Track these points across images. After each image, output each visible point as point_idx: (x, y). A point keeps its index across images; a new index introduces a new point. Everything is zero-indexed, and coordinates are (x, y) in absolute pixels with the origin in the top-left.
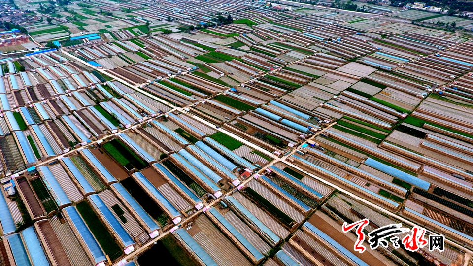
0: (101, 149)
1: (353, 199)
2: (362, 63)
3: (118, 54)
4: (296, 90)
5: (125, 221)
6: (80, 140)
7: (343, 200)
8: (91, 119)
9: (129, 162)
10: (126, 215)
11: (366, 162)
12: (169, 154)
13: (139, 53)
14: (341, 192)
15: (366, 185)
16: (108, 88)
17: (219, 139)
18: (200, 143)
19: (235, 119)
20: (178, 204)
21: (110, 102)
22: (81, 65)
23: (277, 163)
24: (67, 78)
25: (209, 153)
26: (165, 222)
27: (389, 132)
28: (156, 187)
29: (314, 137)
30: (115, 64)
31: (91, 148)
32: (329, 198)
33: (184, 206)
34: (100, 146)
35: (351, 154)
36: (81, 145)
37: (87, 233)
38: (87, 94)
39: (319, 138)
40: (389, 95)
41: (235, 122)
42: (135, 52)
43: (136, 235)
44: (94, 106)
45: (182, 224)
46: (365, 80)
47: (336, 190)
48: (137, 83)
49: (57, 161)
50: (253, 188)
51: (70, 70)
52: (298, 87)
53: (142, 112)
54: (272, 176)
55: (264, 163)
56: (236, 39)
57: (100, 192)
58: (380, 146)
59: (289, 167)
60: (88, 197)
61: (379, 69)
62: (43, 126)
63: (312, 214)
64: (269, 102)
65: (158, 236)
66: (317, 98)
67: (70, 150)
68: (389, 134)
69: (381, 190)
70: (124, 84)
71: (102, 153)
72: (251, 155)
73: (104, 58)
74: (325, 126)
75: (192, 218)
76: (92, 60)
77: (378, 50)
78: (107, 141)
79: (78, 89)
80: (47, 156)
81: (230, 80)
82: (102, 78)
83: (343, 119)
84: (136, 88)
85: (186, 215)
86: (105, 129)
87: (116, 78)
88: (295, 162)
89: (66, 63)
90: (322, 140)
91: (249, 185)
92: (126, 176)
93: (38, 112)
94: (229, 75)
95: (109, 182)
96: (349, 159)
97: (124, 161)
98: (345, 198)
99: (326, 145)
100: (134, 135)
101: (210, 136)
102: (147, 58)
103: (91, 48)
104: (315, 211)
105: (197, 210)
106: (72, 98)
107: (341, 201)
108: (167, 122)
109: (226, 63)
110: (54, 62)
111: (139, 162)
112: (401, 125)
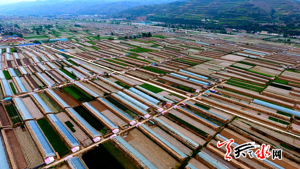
0: (61, 90)
1: (251, 122)
2: (237, 55)
3: (79, 47)
4: (196, 66)
5: (74, 131)
6: (47, 85)
7: (243, 122)
8: (56, 75)
9: (80, 97)
10: (75, 127)
11: (254, 101)
12: (110, 94)
13: (93, 47)
14: (240, 118)
15: (258, 114)
16: (70, 61)
17: (146, 87)
18: (132, 89)
19: (157, 78)
20: (116, 122)
21: (71, 68)
22: (54, 51)
23: (189, 100)
24: (44, 56)
25: (139, 94)
26: (106, 132)
27: (265, 86)
28: (100, 111)
29: (213, 88)
30: (76, 51)
31: (53, 90)
32: (232, 121)
33: (121, 123)
34: (61, 88)
35: (242, 98)
36: (47, 88)
37: (42, 137)
38: (56, 64)
39: (217, 89)
40: (259, 69)
41: (156, 79)
42: (90, 47)
43: (82, 140)
44: (60, 69)
45: (119, 133)
46: (241, 62)
47: (236, 117)
48: (90, 59)
49: (28, 96)
50: (173, 113)
51: (46, 53)
52: (197, 64)
53: (93, 73)
54: (186, 107)
55: (180, 100)
56: (154, 43)
57: (57, 113)
58: (261, 93)
59: (198, 103)
60: (47, 115)
61: (248, 57)
62: (22, 78)
63: (221, 130)
64: (179, 70)
65: (100, 141)
66: (211, 69)
67: (39, 90)
68: (266, 88)
69: (270, 117)
70: (81, 60)
71: (62, 92)
72: (170, 96)
73: (69, 49)
74: (220, 83)
75: (128, 130)
76: (62, 49)
77: (245, 50)
78: (66, 86)
79: (50, 61)
80: (21, 92)
81: (152, 60)
82: (67, 57)
83: (231, 80)
84: (89, 62)
85: (123, 128)
86: (65, 80)
87: (76, 57)
88: (202, 100)
89: (44, 50)
90: (219, 89)
91: (170, 112)
92: (77, 105)
93: (20, 70)
94: (151, 58)
95: (65, 107)
96: (241, 100)
97: (77, 97)
98: (244, 121)
99: (223, 92)
100: (86, 84)
101: (140, 86)
102: (97, 50)
103: (62, 44)
104: (223, 129)
105: (131, 126)
106: (46, 65)
107: (242, 123)
108: (109, 78)
109: (148, 53)
110: (37, 49)
111: (88, 98)
112: (272, 83)
